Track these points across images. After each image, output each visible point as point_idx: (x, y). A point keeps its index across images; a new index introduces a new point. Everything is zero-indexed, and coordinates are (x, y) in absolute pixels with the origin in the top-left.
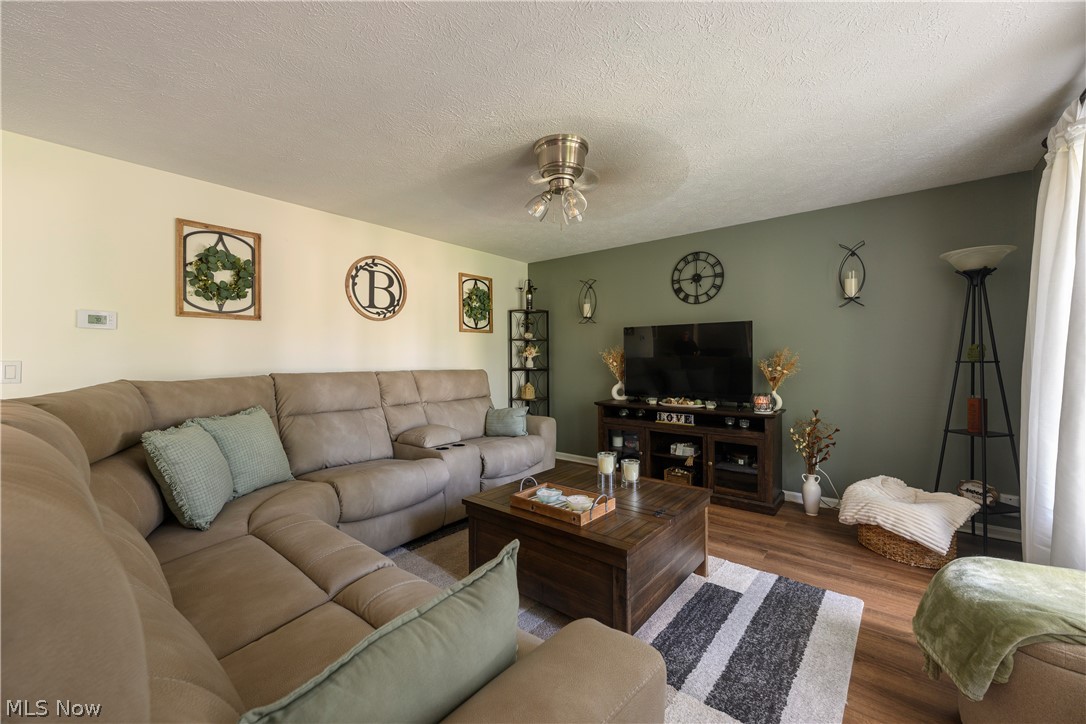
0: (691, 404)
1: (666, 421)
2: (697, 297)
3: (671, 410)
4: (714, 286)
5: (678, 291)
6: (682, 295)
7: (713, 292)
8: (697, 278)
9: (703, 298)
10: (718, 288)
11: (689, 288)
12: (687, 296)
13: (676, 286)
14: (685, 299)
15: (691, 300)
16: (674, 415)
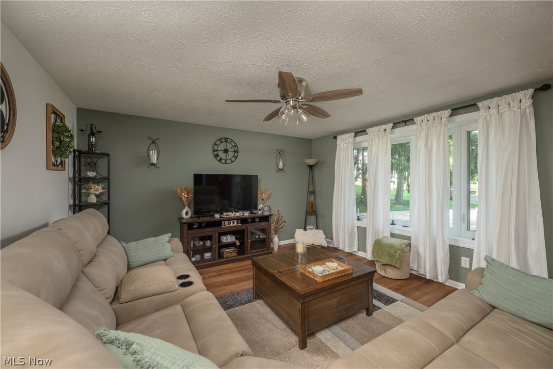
0: (238, 214)
1: (228, 225)
2: (226, 160)
3: (230, 219)
4: (234, 156)
5: (216, 156)
6: (218, 158)
7: (233, 159)
8: (226, 151)
9: (228, 162)
10: (236, 157)
11: (222, 155)
12: (221, 159)
13: (215, 153)
14: (220, 160)
15: (223, 161)
16: (231, 222)
